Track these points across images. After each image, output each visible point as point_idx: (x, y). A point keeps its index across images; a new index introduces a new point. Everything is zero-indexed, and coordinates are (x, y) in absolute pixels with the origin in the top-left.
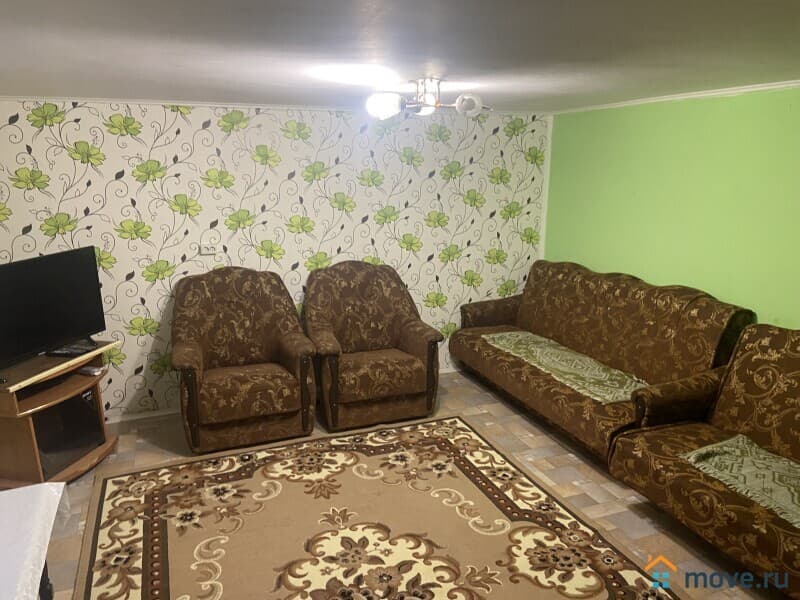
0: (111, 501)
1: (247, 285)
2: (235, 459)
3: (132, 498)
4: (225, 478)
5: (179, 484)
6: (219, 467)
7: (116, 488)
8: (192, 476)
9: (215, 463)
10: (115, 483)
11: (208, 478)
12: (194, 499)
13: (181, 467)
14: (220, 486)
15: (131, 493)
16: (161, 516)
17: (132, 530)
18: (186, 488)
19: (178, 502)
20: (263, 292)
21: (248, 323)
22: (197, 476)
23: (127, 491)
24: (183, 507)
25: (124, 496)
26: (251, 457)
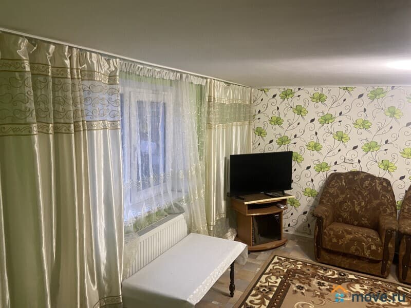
0: (274, 265)
1: (367, 183)
2: (336, 272)
3: (281, 268)
4: (327, 279)
5: (304, 272)
6: (326, 273)
7: (277, 261)
8: (312, 270)
9: (324, 270)
10: (278, 258)
11: (319, 275)
12: (307, 281)
13: (308, 264)
14: (322, 282)
15: (282, 266)
16: (290, 282)
17: (276, 281)
18: (306, 275)
19: (299, 279)
20: (376, 188)
21: (363, 204)
22: (314, 271)
23: (281, 264)
24: (300, 282)
25: (279, 266)
26: (345, 275)
